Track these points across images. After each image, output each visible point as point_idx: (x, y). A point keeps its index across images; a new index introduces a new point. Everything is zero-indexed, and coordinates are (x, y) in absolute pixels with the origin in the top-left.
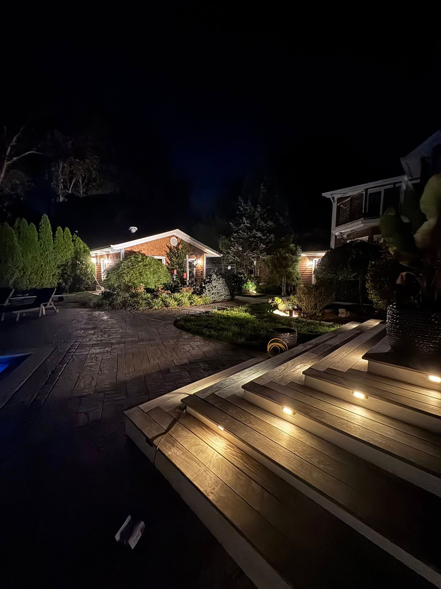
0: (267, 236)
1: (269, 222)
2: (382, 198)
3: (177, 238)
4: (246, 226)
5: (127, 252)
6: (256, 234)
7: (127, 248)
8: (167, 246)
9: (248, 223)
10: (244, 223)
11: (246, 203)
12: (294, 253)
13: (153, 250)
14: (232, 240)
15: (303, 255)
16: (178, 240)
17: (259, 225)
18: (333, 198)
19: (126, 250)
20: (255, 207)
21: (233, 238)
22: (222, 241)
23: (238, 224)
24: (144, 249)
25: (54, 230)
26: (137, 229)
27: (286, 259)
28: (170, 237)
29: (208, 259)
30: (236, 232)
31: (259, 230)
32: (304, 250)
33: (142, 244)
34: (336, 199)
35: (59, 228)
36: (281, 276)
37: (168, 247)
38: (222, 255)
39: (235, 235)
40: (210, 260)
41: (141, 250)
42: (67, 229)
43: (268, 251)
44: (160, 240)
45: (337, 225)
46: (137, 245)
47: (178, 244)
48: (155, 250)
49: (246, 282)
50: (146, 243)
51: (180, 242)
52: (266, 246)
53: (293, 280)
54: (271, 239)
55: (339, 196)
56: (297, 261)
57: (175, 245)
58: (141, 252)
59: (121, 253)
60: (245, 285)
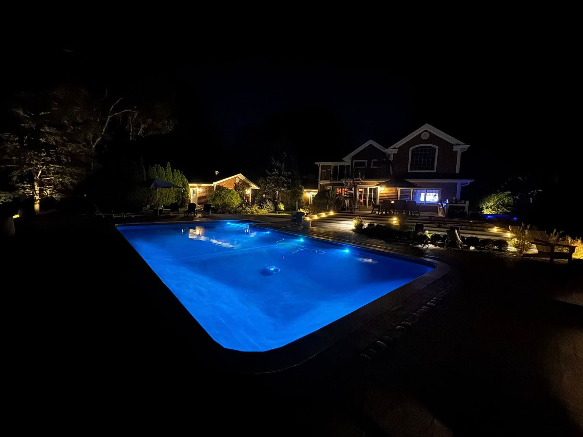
0: (288, 180)
1: (289, 172)
2: (338, 168)
3: (239, 178)
4: (276, 174)
6: (282, 178)
9: (277, 172)
10: (275, 172)
11: (276, 161)
12: (301, 190)
14: (268, 180)
15: (305, 190)
17: (283, 174)
18: (319, 165)
19: (217, 185)
20: (282, 164)
21: (268, 179)
22: (261, 180)
23: (271, 171)
24: (224, 184)
25: (173, 171)
26: (218, 172)
27: (297, 192)
28: (235, 178)
29: (252, 189)
30: (270, 176)
31: (284, 176)
32: (305, 188)
33: (223, 182)
34: (320, 165)
35: (175, 170)
36: (296, 201)
37: (235, 184)
38: (260, 188)
39: (269, 177)
40: (253, 190)
42: (178, 170)
43: (289, 188)
44: (231, 180)
45: (321, 180)
48: (229, 185)
49: (279, 203)
50: (225, 181)
51: (240, 180)
52: (287, 185)
53: (301, 204)
54: (289, 182)
55: (322, 165)
56: (302, 193)
57: (238, 182)
58: (223, 186)
59: (214, 187)
60: (278, 205)
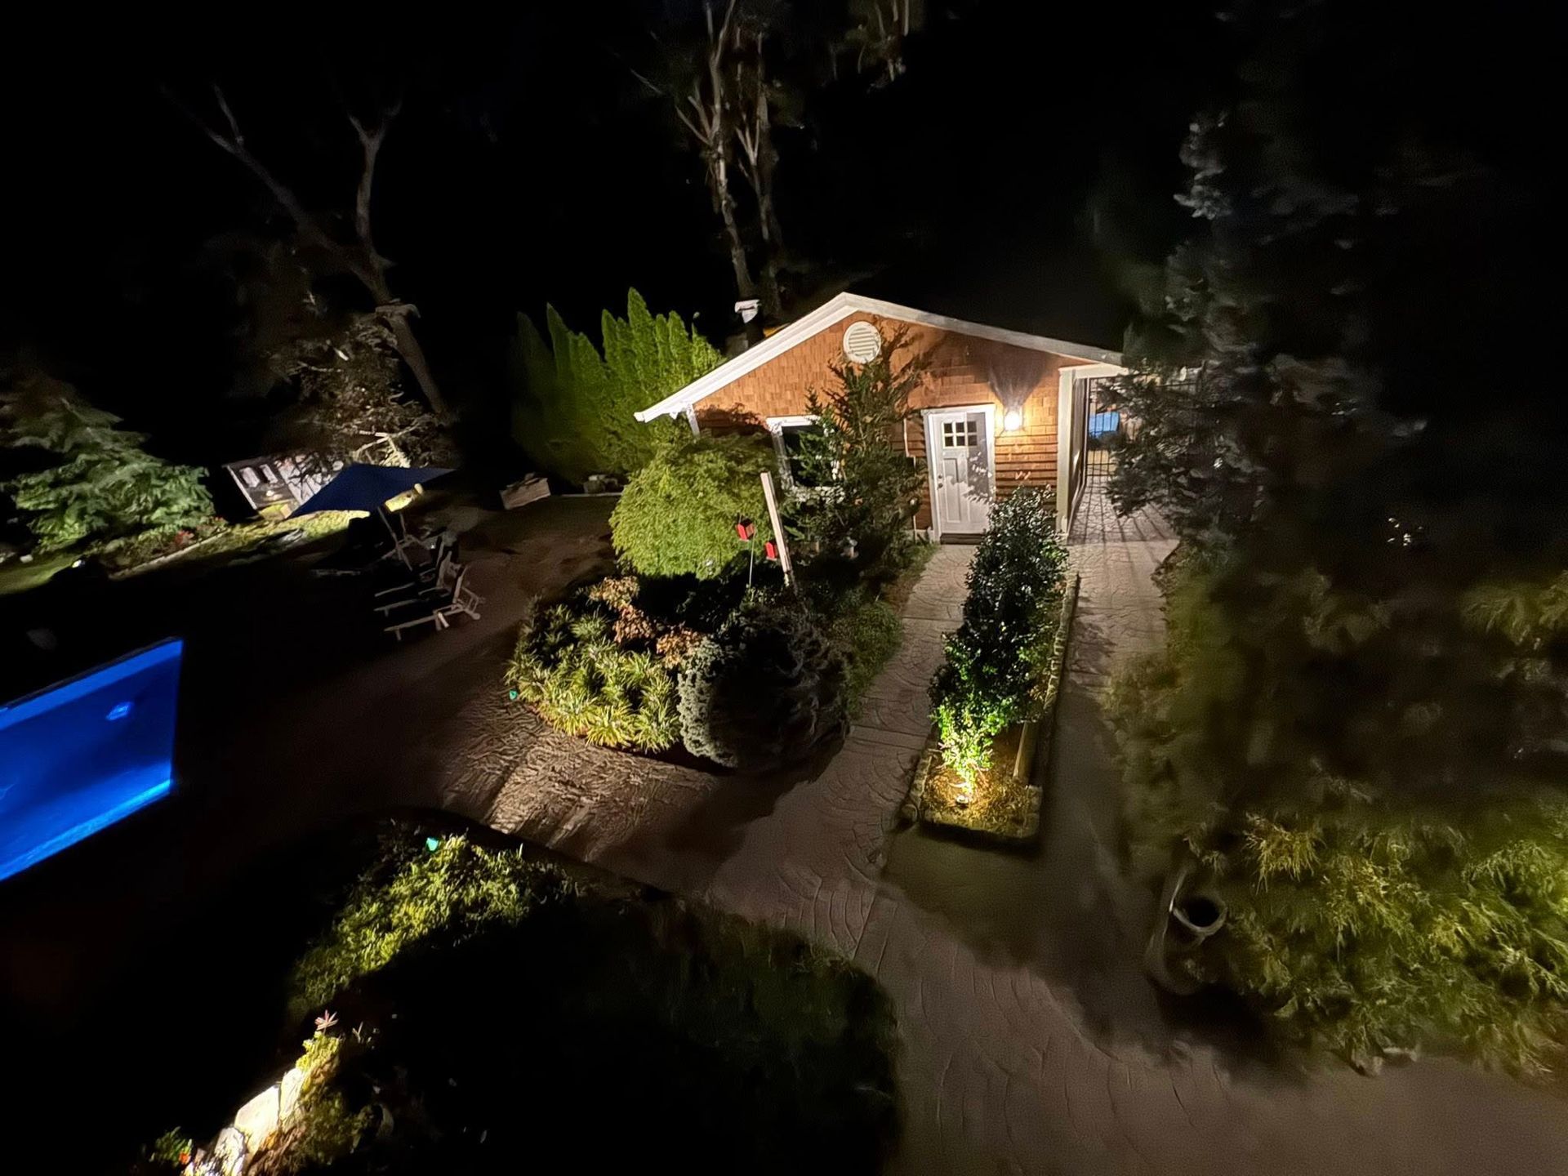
3: (876, 320)
5: (703, 415)
7: (699, 402)
8: (835, 370)
13: (780, 396)
16: (881, 332)
19: (698, 408)
24: (748, 398)
28: (840, 327)
33: (739, 381)
37: (839, 374)
41: (738, 401)
44: (797, 353)
46: (726, 389)
47: (887, 351)
48: (789, 395)
51: (898, 338)
57: (870, 358)
58: (740, 408)
59: (690, 420)
